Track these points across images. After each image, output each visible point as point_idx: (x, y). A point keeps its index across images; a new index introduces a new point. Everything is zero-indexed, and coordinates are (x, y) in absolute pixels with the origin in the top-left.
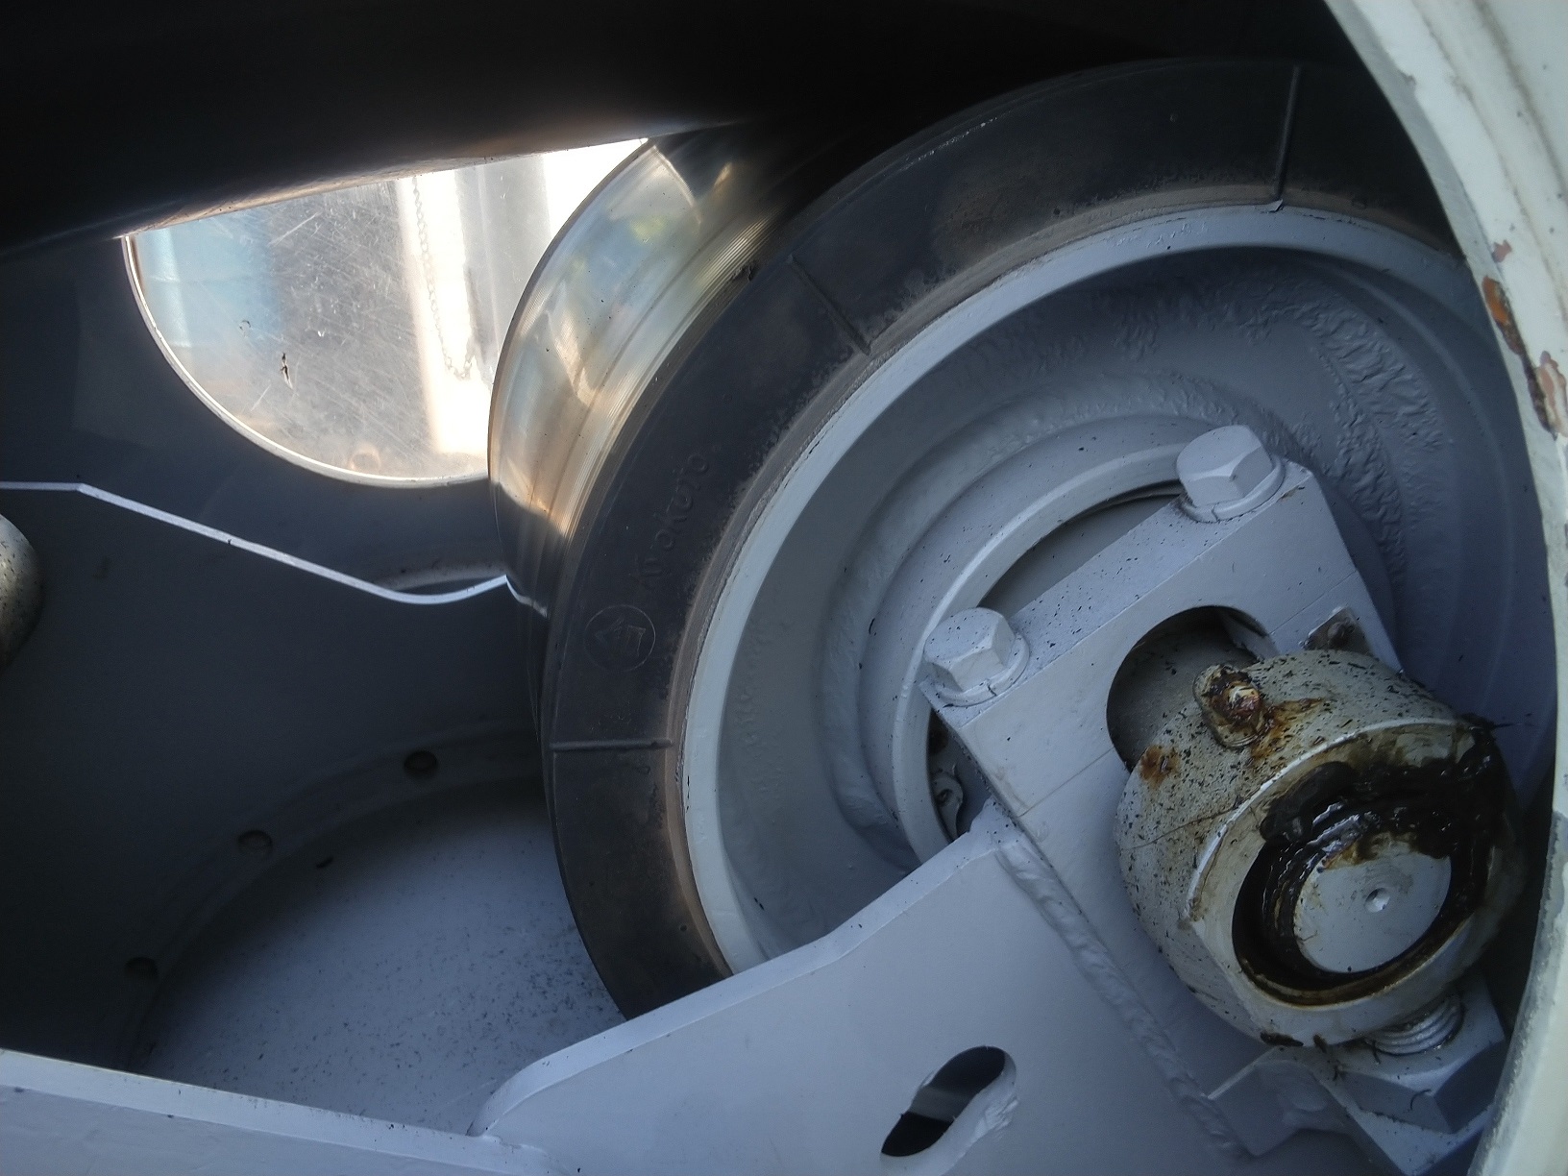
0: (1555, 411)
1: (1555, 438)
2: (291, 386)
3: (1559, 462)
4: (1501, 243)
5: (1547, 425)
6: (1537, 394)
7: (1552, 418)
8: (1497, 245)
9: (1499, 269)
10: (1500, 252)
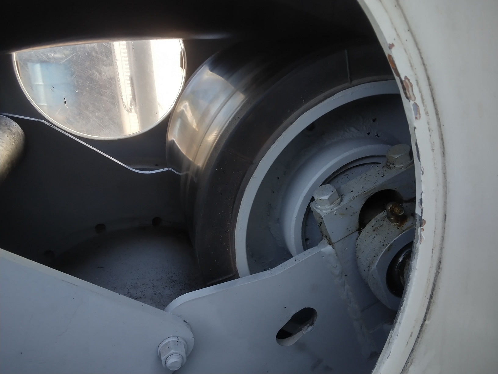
0: (409, 94)
1: (410, 101)
2: (67, 107)
3: (411, 109)
4: (391, 43)
5: (407, 98)
6: (404, 89)
7: (409, 95)
8: (390, 44)
9: (391, 51)
10: (391, 46)
